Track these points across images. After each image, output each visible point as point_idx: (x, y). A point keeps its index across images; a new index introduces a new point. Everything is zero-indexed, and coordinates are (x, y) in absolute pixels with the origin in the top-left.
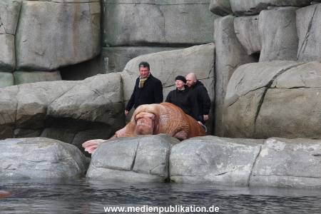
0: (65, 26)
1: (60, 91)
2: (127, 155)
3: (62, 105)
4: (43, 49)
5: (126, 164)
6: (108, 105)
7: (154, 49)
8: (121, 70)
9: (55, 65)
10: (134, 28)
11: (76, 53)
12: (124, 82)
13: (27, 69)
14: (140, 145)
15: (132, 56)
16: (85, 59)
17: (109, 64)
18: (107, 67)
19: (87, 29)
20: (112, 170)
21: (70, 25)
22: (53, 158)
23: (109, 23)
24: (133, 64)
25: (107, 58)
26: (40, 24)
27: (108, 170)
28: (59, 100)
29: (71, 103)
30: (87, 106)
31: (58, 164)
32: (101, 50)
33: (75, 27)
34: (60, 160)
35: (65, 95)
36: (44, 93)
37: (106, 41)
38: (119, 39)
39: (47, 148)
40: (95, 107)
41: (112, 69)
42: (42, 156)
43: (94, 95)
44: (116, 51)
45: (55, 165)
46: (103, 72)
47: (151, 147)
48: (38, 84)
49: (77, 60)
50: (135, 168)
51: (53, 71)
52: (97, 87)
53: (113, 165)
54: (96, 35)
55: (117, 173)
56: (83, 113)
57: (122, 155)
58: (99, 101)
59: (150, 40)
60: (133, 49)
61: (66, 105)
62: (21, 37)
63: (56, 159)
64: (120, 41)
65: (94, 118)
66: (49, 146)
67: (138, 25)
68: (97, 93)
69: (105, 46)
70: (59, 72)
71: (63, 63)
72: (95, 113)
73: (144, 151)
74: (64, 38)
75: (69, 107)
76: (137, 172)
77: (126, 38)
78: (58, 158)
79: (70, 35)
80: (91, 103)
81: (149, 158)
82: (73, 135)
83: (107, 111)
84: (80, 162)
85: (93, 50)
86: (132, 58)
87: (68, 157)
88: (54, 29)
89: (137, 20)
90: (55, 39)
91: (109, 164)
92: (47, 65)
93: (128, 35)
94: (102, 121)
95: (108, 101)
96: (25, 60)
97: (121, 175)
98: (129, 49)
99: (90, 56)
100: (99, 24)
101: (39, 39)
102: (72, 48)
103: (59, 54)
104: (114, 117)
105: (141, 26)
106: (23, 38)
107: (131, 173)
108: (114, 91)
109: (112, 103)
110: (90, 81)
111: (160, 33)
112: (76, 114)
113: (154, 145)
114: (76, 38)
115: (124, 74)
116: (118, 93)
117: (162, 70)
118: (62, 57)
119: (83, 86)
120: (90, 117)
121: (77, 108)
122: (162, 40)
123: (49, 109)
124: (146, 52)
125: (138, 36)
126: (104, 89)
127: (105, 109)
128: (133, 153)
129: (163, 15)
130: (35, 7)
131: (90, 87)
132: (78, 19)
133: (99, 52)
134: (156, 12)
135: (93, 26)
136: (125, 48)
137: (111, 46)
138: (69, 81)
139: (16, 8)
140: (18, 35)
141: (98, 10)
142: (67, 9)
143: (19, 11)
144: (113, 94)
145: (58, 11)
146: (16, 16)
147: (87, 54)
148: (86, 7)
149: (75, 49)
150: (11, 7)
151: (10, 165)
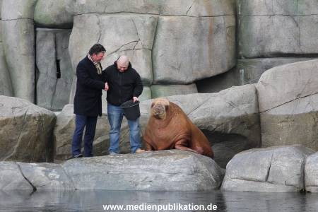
0: (200, 40)
1: (196, 103)
2: (262, 166)
3: (198, 118)
4: (179, 63)
5: (261, 175)
6: (243, 116)
7: (290, 60)
8: (256, 82)
9: (191, 79)
10: (269, 40)
11: (211, 66)
12: (259, 92)
13: (164, 83)
14: (275, 156)
15: (267, 68)
16: (220, 71)
17: (245, 76)
18: (242, 79)
19: (222, 42)
20: (247, 182)
21: (205, 38)
22: (189, 170)
23: (244, 35)
24: (267, 76)
25: (243, 70)
26: (176, 39)
27: (243, 181)
28: (194, 113)
29: (206, 116)
30: (223, 118)
31: (194, 176)
32: (237, 62)
33: (210, 41)
34: (195, 172)
35: (201, 107)
37: (241, 53)
38: (254, 51)
39: (183, 160)
40: (230, 118)
41: (247, 80)
42: (177, 168)
43: (229, 107)
44: (251, 63)
45: (190, 177)
46: (238, 84)
47: (285, 158)
48: (174, 97)
49: (212, 73)
50: (270, 179)
51: (189, 84)
52: (233, 99)
53: (247, 176)
54: (231, 47)
55: (252, 184)
56: (218, 125)
57: (256, 165)
58: (235, 113)
59: (285, 51)
60: (268, 60)
61: (201, 117)
62: (157, 51)
63: (191, 171)
64: (255, 53)
65: (230, 130)
66: (185, 158)
67: (273, 36)
68: (232, 105)
69: (240, 58)
70: (194, 85)
71: (199, 76)
72: (230, 125)
73: (278, 162)
74: (200, 52)
75: (204, 119)
76: (271, 183)
77: (260, 50)
78: (193, 170)
79: (206, 48)
80: (226, 114)
81: (284, 169)
83: (243, 123)
84: (215, 173)
85: (228, 63)
87: (204, 169)
88: (190, 43)
90: (190, 53)
91: (244, 175)
92: (183, 79)
93: (263, 47)
94: (237, 133)
95: (243, 113)
96: (161, 74)
97: (256, 186)
98: (264, 60)
99: (226, 69)
100: (234, 38)
101: (175, 53)
102: (208, 61)
103: (195, 67)
104: (249, 128)
105: (275, 37)
106: (159, 52)
107: (267, 184)
108: (249, 103)
109: (247, 115)
110: (225, 93)
111: (294, 43)
112: (211, 126)
113: (289, 156)
114: (211, 51)
115: (258, 85)
116: (253, 104)
117: (297, 80)
118: (198, 70)
119: (218, 99)
120: (226, 129)
121: (212, 120)
122: (297, 51)
124: (281, 63)
125: (273, 48)
126: (238, 101)
127: (240, 121)
128: (267, 164)
129: (297, 26)
130: (170, 22)
131: (225, 99)
132: (214, 31)
133: (234, 64)
134: (290, 23)
135: (228, 38)
136: (260, 60)
137: (246, 58)
138: (204, 94)
139: (153, 24)
140: (155, 50)
141: (233, 24)
142: (203, 22)
143: (156, 26)
144: (247, 105)
145: (193, 25)
146: (153, 31)
147: (223, 67)
148: (221, 21)
149: (210, 62)
150: (148, 23)
151: (147, 178)
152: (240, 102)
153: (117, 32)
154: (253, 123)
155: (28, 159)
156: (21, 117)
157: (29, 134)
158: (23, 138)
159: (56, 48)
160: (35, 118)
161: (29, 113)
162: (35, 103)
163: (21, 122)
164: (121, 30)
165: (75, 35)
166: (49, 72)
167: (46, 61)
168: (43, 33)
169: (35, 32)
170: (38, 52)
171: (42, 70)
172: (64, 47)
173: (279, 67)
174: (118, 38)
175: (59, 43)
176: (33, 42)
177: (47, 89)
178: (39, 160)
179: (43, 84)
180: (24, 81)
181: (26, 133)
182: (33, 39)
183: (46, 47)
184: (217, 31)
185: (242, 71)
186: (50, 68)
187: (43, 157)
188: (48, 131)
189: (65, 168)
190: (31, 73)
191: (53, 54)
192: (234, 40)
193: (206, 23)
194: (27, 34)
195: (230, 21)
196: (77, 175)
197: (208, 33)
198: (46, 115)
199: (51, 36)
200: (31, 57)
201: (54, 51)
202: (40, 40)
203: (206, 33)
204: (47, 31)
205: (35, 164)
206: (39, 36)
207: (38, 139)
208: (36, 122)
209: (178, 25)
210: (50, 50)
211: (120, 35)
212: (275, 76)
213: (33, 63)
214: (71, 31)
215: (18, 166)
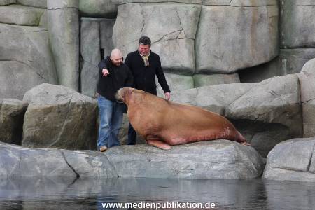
0: (243, 30)
1: (237, 93)
2: (304, 156)
3: (239, 107)
4: (222, 52)
5: (303, 165)
6: (285, 106)
8: (298, 72)
9: (234, 68)
10: (312, 30)
11: (253, 56)
12: (302, 83)
13: (207, 72)
16: (263, 61)
17: (287, 66)
18: (285, 69)
19: (265, 32)
20: (288, 171)
21: (248, 28)
22: (230, 159)
23: (286, 26)
24: (310, 66)
25: (285, 60)
26: (219, 28)
27: (284, 171)
28: (236, 103)
29: (248, 105)
30: (265, 107)
31: (235, 165)
32: (279, 52)
33: (253, 31)
34: (237, 161)
35: (243, 97)
36: (222, 95)
37: (283, 43)
38: (297, 41)
39: (224, 149)
40: (272, 108)
41: (290, 70)
42: (219, 157)
43: (271, 97)
44: (294, 53)
45: (231, 166)
46: (281, 74)
48: (216, 86)
49: (255, 63)
50: (312, 168)
51: (231, 73)
52: (275, 89)
53: (289, 166)
54: (274, 37)
55: (293, 174)
56: (259, 115)
57: (298, 155)
58: (277, 103)
60: (311, 50)
61: (243, 106)
62: (200, 41)
63: (232, 160)
64: (298, 43)
65: (272, 120)
66: (226, 147)
68: (274, 94)
69: (283, 48)
70: (237, 74)
71: (242, 65)
72: (272, 115)
74: (242, 41)
75: (246, 108)
76: (313, 173)
77: (303, 39)
78: (234, 159)
79: (248, 37)
80: (268, 104)
82: (250, 136)
83: (285, 112)
84: (256, 162)
85: (272, 52)
86: (309, 59)
87: (245, 158)
88: (232, 32)
90: (233, 43)
91: (285, 165)
92: (226, 68)
93: (306, 37)
94: (279, 122)
95: (285, 103)
96: (204, 64)
97: (297, 176)
98: (307, 50)
99: (268, 59)
100: (277, 27)
101: (218, 43)
102: (250, 51)
103: (237, 57)
104: (291, 118)
106: (202, 42)
107: (308, 174)
108: (291, 93)
109: (289, 105)
110: (267, 83)
112: (253, 116)
114: (253, 41)
115: (301, 75)
116: (296, 94)
118: (241, 59)
119: (260, 88)
120: (268, 118)
121: (254, 109)
123: (227, 111)
126: (281, 91)
127: (282, 110)
128: (309, 153)
130: (213, 12)
131: (267, 89)
132: (256, 22)
133: (277, 54)
135: (271, 28)
136: (303, 50)
137: (289, 48)
138: (246, 84)
139: (196, 13)
140: (198, 39)
141: (276, 14)
142: (246, 12)
143: (199, 16)
144: (289, 95)
145: (236, 15)
146: (196, 20)
147: (266, 56)
148: (264, 11)
149: (253, 52)
150: (191, 13)
151: (188, 166)
152: (283, 92)
153: (161, 21)
154: (294, 113)
155: (72, 146)
156: (65, 105)
157: (73, 121)
158: (66, 125)
159: (100, 36)
160: (78, 106)
161: (73, 101)
162: (80, 91)
163: (65, 110)
164: (164, 19)
165: (118, 25)
166: (93, 60)
167: (91, 50)
168: (88, 22)
169: (80, 21)
170: (82, 41)
171: (87, 58)
172: (108, 36)
174: (161, 28)
175: (103, 32)
176: (78, 31)
177: (91, 77)
178: (83, 147)
179: (87, 73)
180: (68, 70)
181: (70, 121)
182: (77, 28)
183: (91, 35)
184: (260, 21)
186: (94, 57)
187: (87, 145)
188: (92, 118)
189: (108, 156)
190: (76, 62)
191: (97, 44)
192: (277, 31)
193: (249, 13)
194: (72, 23)
195: (274, 11)
196: (119, 163)
197: (251, 23)
198: (89, 103)
199: (95, 25)
200: (76, 46)
201: (98, 40)
202: (85, 29)
203: (249, 23)
204: (91, 21)
205: (78, 151)
206: (83, 25)
207: (81, 126)
208: (79, 110)
209: (221, 15)
210: (94, 39)
211: (163, 26)
213: (78, 52)
214: (115, 21)
215: (63, 153)
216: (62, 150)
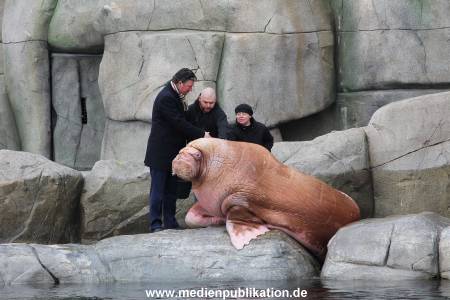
0: (284, 67)
1: (281, 156)
2: (379, 244)
4: (255, 99)
5: (377, 256)
6: (348, 173)
7: (411, 92)
8: (365, 124)
9: (273, 121)
10: (381, 64)
11: (300, 103)
12: (370, 140)
14: (396, 228)
15: (380, 104)
16: (314, 110)
17: (348, 116)
18: (345, 121)
19: (315, 69)
20: (356, 266)
21: (292, 64)
22: (275, 251)
23: (345, 59)
24: (381, 115)
25: (346, 109)
26: (251, 65)
27: (351, 266)
30: (320, 176)
31: (283, 260)
32: (336, 97)
33: (299, 67)
34: (283, 253)
35: (288, 162)
37: (342, 84)
38: (361, 80)
40: (330, 177)
41: (352, 123)
42: (258, 249)
43: (328, 161)
44: (357, 98)
45: (277, 261)
46: (340, 128)
47: (411, 232)
49: (303, 112)
50: (390, 261)
52: (333, 149)
53: (358, 258)
54: (328, 76)
55: (364, 269)
57: (371, 243)
58: (336, 169)
59: (405, 80)
60: (381, 94)
62: (224, 82)
63: (278, 251)
64: (363, 84)
67: (386, 60)
68: (332, 157)
69: (342, 92)
70: (277, 130)
71: (284, 117)
73: (401, 238)
74: (284, 83)
76: (392, 267)
77: (370, 78)
78: (281, 250)
79: (292, 78)
80: (325, 172)
81: (410, 247)
83: (349, 182)
85: (325, 98)
86: (380, 107)
87: (296, 249)
88: (269, 70)
89: (384, 53)
90: (271, 85)
91: (352, 258)
93: (374, 75)
95: (348, 169)
97: (371, 272)
98: (376, 94)
99: (322, 106)
100: (331, 61)
101: (250, 86)
102: (296, 96)
103: (277, 106)
105: (392, 60)
106: (227, 85)
107: (386, 269)
108: (356, 154)
109: (354, 172)
110: (322, 141)
111: (418, 68)
113: (416, 228)
114: (300, 82)
115: (369, 129)
116: (362, 156)
117: (423, 121)
118: (282, 109)
119: (312, 149)
122: (422, 80)
124: (400, 98)
125: (388, 75)
126: (342, 152)
127: (345, 180)
128: (386, 240)
129: (422, 44)
130: (242, 42)
131: (322, 149)
132: (303, 54)
133: (333, 101)
134: (411, 41)
135: (324, 63)
136: (371, 93)
137: (350, 91)
138: (292, 143)
139: (217, 45)
140: (221, 82)
141: (330, 42)
142: (288, 41)
143: (221, 49)
144: (353, 158)
145: (274, 45)
146: (217, 54)
147: (317, 103)
148: (314, 38)
149: (299, 97)
150: (210, 43)
151: (215, 263)
152: (344, 153)
153: (167, 57)
154: (362, 182)
155: (45, 240)
156: (34, 180)
157: (46, 202)
158: (36, 210)
159: (80, 81)
160: (53, 181)
161: (45, 174)
162: (52, 158)
163: (34, 188)
164: (172, 53)
165: (106, 64)
166: (71, 114)
167: (67, 100)
168: (61, 61)
169: (51, 59)
170: (55, 87)
171: (61, 113)
172: (91, 79)
173: (398, 103)
174: (168, 66)
175: (84, 74)
176: (48, 73)
177: (68, 139)
178: (62, 240)
179: (62, 133)
180: (35, 129)
181: (42, 203)
182: (47, 69)
183: (66, 80)
184: (308, 53)
185: (344, 109)
186: (72, 110)
187: (66, 235)
188: (73, 198)
189: (99, 251)
190: (45, 117)
191: (76, 91)
192: (332, 67)
193: (293, 42)
194: (38, 63)
195: (327, 39)
196: (116, 260)
197: (295, 56)
198: (68, 177)
199: (73, 65)
200: (45, 95)
201: (77, 86)
202: (58, 70)
203: (291, 53)
204: (66, 59)
205: (56, 246)
206: (56, 65)
207: (58, 210)
208: (56, 187)
209: (252, 46)
210: (71, 85)
211: (171, 62)
212: (392, 115)
213: (48, 103)
214: (101, 58)
215: (33, 249)
216: (32, 245)
